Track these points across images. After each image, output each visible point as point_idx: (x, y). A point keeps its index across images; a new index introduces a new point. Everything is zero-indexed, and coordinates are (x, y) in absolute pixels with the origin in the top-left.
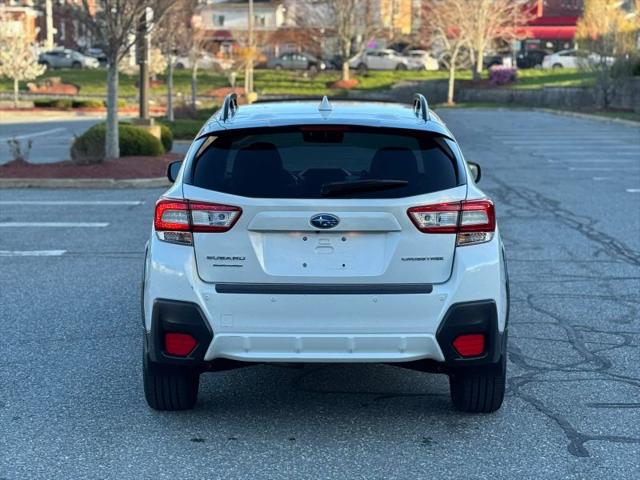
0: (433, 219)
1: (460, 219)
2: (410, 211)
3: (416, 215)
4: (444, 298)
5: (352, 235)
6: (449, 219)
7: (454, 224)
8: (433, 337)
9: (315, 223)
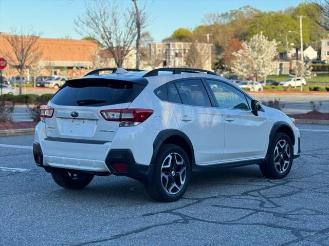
0: (110, 115)
1: (121, 116)
2: (101, 112)
3: (104, 114)
4: (108, 147)
5: (86, 120)
6: (117, 115)
7: (118, 118)
8: (104, 162)
9: (72, 115)
